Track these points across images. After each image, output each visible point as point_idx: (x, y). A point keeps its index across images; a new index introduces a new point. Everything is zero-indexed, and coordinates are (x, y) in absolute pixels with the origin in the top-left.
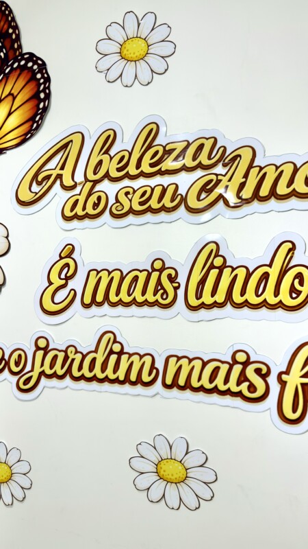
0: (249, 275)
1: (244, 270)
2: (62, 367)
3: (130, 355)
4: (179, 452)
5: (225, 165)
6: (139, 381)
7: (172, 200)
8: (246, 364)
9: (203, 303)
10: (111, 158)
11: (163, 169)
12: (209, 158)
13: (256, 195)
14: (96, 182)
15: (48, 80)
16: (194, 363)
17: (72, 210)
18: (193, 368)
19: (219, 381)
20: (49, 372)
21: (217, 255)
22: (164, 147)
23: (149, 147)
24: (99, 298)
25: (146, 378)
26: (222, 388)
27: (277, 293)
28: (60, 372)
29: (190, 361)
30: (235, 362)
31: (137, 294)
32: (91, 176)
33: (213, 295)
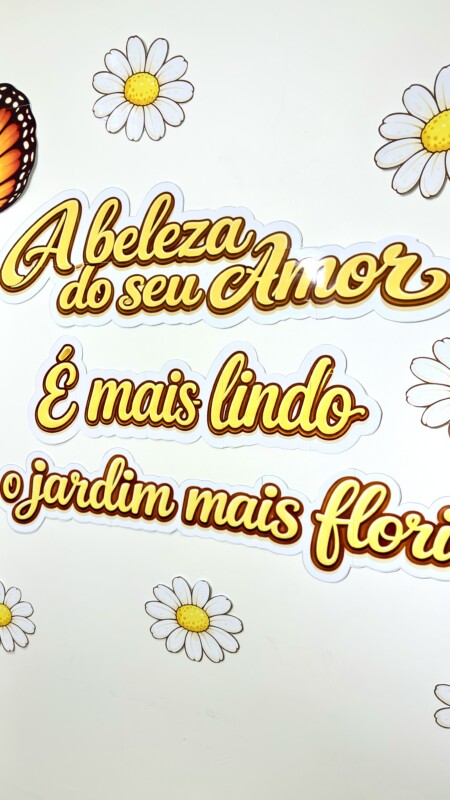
0: (281, 395)
1: (276, 388)
2: (65, 496)
3: (145, 485)
4: (201, 597)
5: (255, 255)
6: (155, 515)
7: (192, 296)
8: (276, 499)
9: (229, 426)
10: (116, 236)
11: (180, 255)
12: (236, 245)
13: (291, 296)
14: (98, 266)
15: (32, 123)
16: (217, 496)
17: (69, 301)
18: (217, 502)
19: (246, 519)
20: (50, 500)
21: (245, 369)
22: (181, 227)
23: (163, 225)
24: (107, 414)
25: (163, 512)
26: (250, 526)
27: (312, 418)
28: (64, 502)
29: (214, 494)
30: (265, 497)
31: (152, 411)
32: (92, 259)
33: (240, 417)
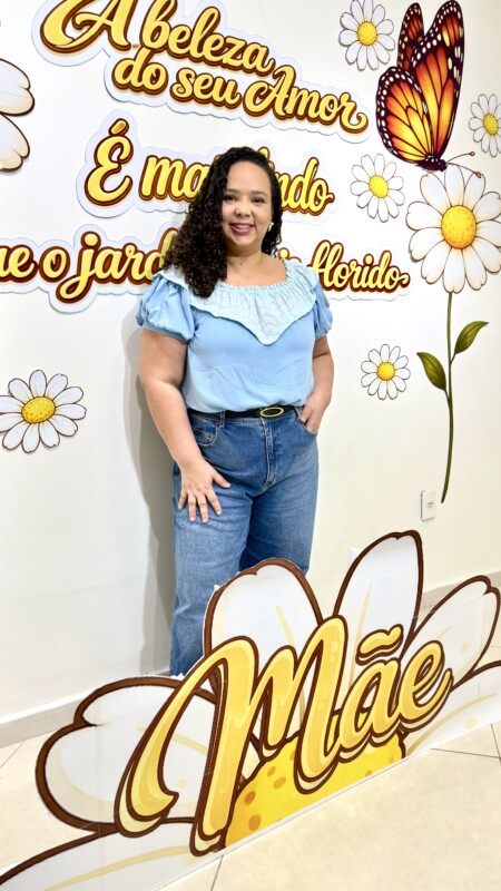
0: (290, 182)
1: (287, 177)
2: (119, 270)
5: (275, 77)
7: (233, 97)
10: (171, 29)
11: (224, 62)
12: (263, 66)
13: (295, 113)
14: (154, 51)
17: (125, 77)
20: (102, 275)
22: (225, 39)
24: (161, 189)
27: (307, 201)
32: (148, 42)
